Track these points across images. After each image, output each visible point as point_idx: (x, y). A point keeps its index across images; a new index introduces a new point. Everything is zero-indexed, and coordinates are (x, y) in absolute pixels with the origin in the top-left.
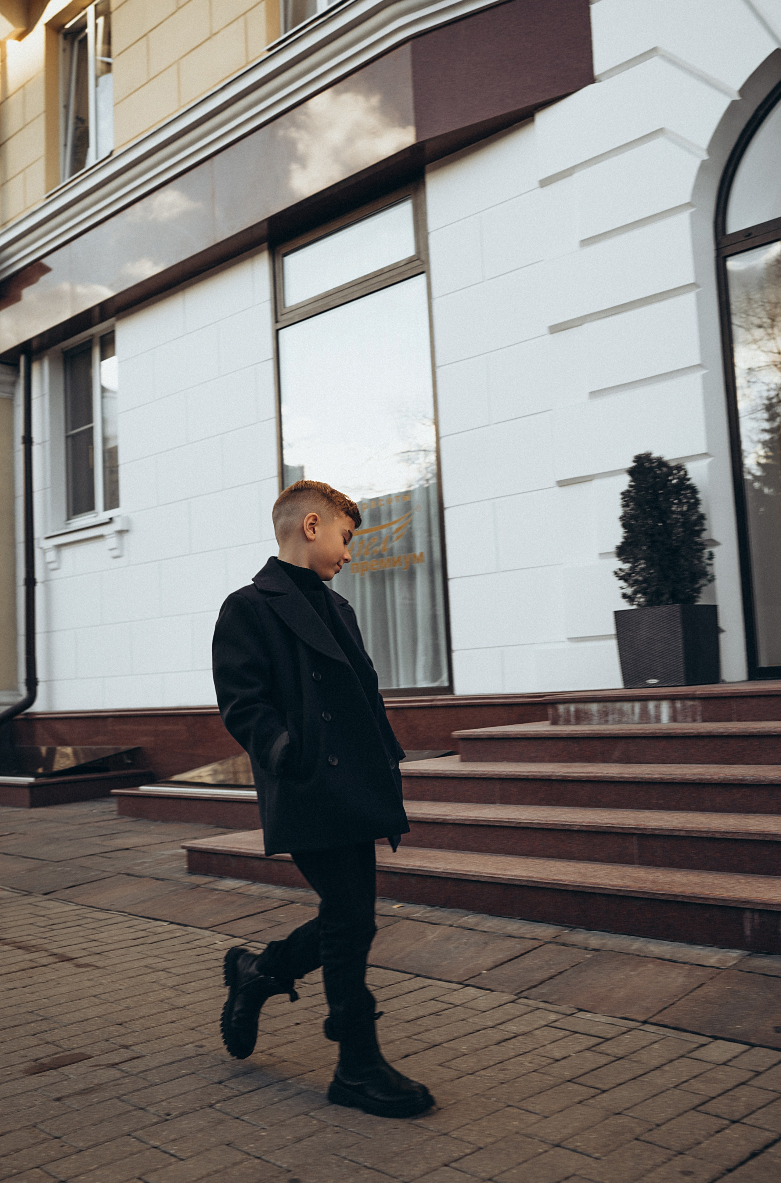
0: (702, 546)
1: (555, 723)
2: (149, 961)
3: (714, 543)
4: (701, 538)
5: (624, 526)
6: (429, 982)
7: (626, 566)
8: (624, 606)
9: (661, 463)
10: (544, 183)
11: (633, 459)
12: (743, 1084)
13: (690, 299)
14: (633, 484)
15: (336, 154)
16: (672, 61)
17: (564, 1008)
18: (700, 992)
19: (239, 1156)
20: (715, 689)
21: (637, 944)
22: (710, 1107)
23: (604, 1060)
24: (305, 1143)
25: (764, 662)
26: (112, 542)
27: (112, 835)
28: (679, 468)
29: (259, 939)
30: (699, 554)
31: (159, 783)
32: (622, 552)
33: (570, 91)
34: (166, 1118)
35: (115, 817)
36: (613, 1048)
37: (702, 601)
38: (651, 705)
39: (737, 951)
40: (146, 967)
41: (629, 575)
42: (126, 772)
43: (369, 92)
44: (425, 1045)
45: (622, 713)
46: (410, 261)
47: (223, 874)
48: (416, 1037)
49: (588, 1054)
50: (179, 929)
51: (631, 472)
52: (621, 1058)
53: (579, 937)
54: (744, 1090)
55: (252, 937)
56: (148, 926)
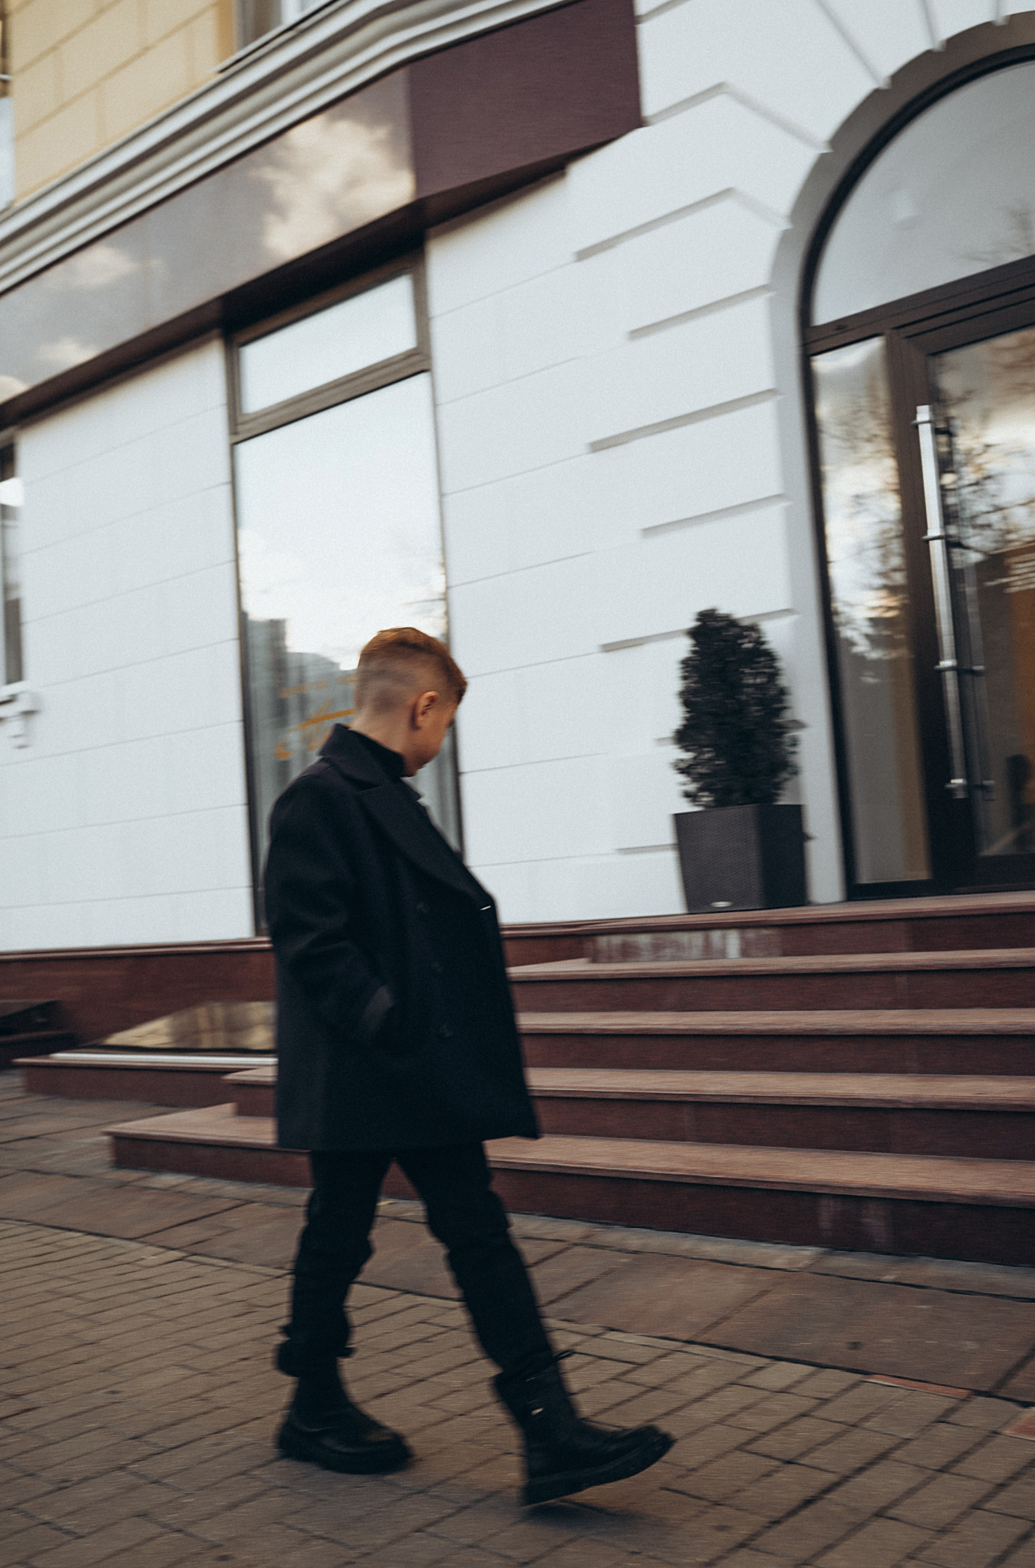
0: (782, 729)
1: (594, 961)
2: (52, 1285)
3: (799, 725)
4: (782, 718)
5: (686, 703)
6: (421, 1299)
7: (688, 756)
8: (686, 807)
9: (730, 622)
10: (583, 255)
11: (695, 617)
12: (803, 1415)
13: (766, 410)
14: (697, 648)
15: (331, 204)
16: (744, 100)
17: (589, 1327)
18: (760, 1302)
19: (155, 1530)
20: (798, 913)
21: (687, 1243)
22: (761, 1446)
23: (633, 1390)
24: (243, 1510)
25: (865, 877)
26: (15, 727)
27: (14, 1119)
28: (753, 628)
29: (203, 1251)
30: (778, 740)
31: (84, 1047)
32: (683, 737)
33: (612, 136)
34: (63, 1485)
35: (19, 1095)
36: (645, 1376)
37: (785, 800)
38: (716, 935)
39: (810, 1248)
40: (48, 1291)
41: (690, 767)
42: (35, 1034)
43: (373, 122)
44: (409, 1380)
45: (679, 946)
46: (409, 355)
47: (160, 1168)
48: (397, 1371)
49: (613, 1385)
50: (95, 1241)
51: (693, 633)
52: (654, 1388)
53: (616, 1236)
54: (805, 1423)
55: (194, 1249)
56: (56, 1238)
